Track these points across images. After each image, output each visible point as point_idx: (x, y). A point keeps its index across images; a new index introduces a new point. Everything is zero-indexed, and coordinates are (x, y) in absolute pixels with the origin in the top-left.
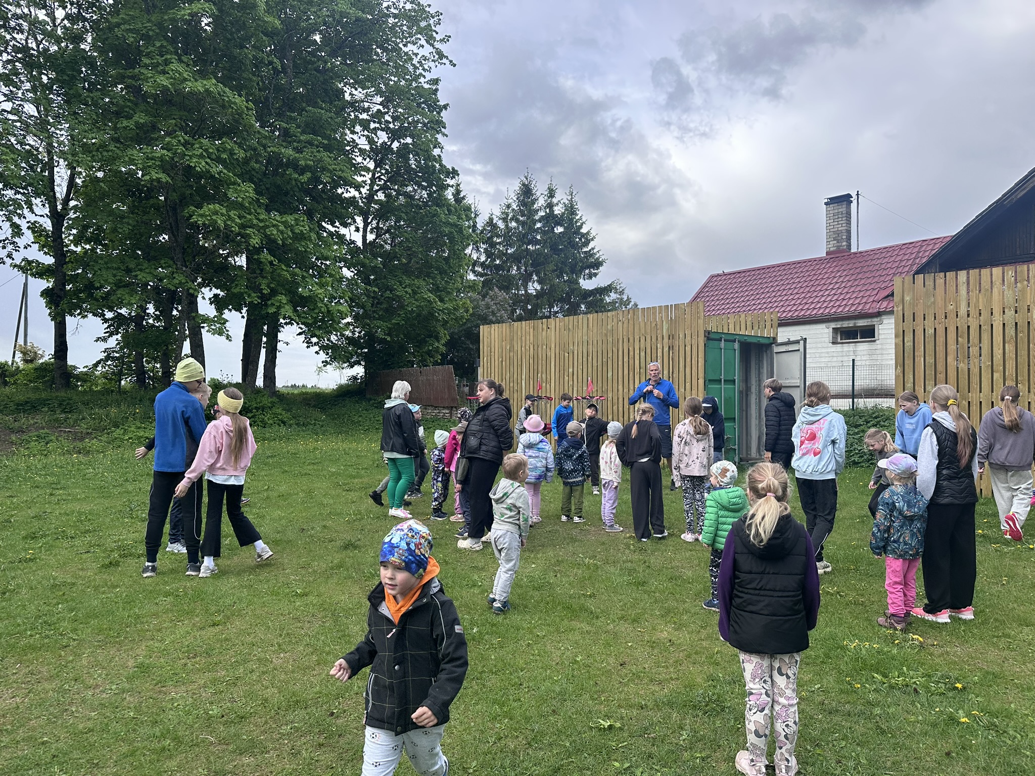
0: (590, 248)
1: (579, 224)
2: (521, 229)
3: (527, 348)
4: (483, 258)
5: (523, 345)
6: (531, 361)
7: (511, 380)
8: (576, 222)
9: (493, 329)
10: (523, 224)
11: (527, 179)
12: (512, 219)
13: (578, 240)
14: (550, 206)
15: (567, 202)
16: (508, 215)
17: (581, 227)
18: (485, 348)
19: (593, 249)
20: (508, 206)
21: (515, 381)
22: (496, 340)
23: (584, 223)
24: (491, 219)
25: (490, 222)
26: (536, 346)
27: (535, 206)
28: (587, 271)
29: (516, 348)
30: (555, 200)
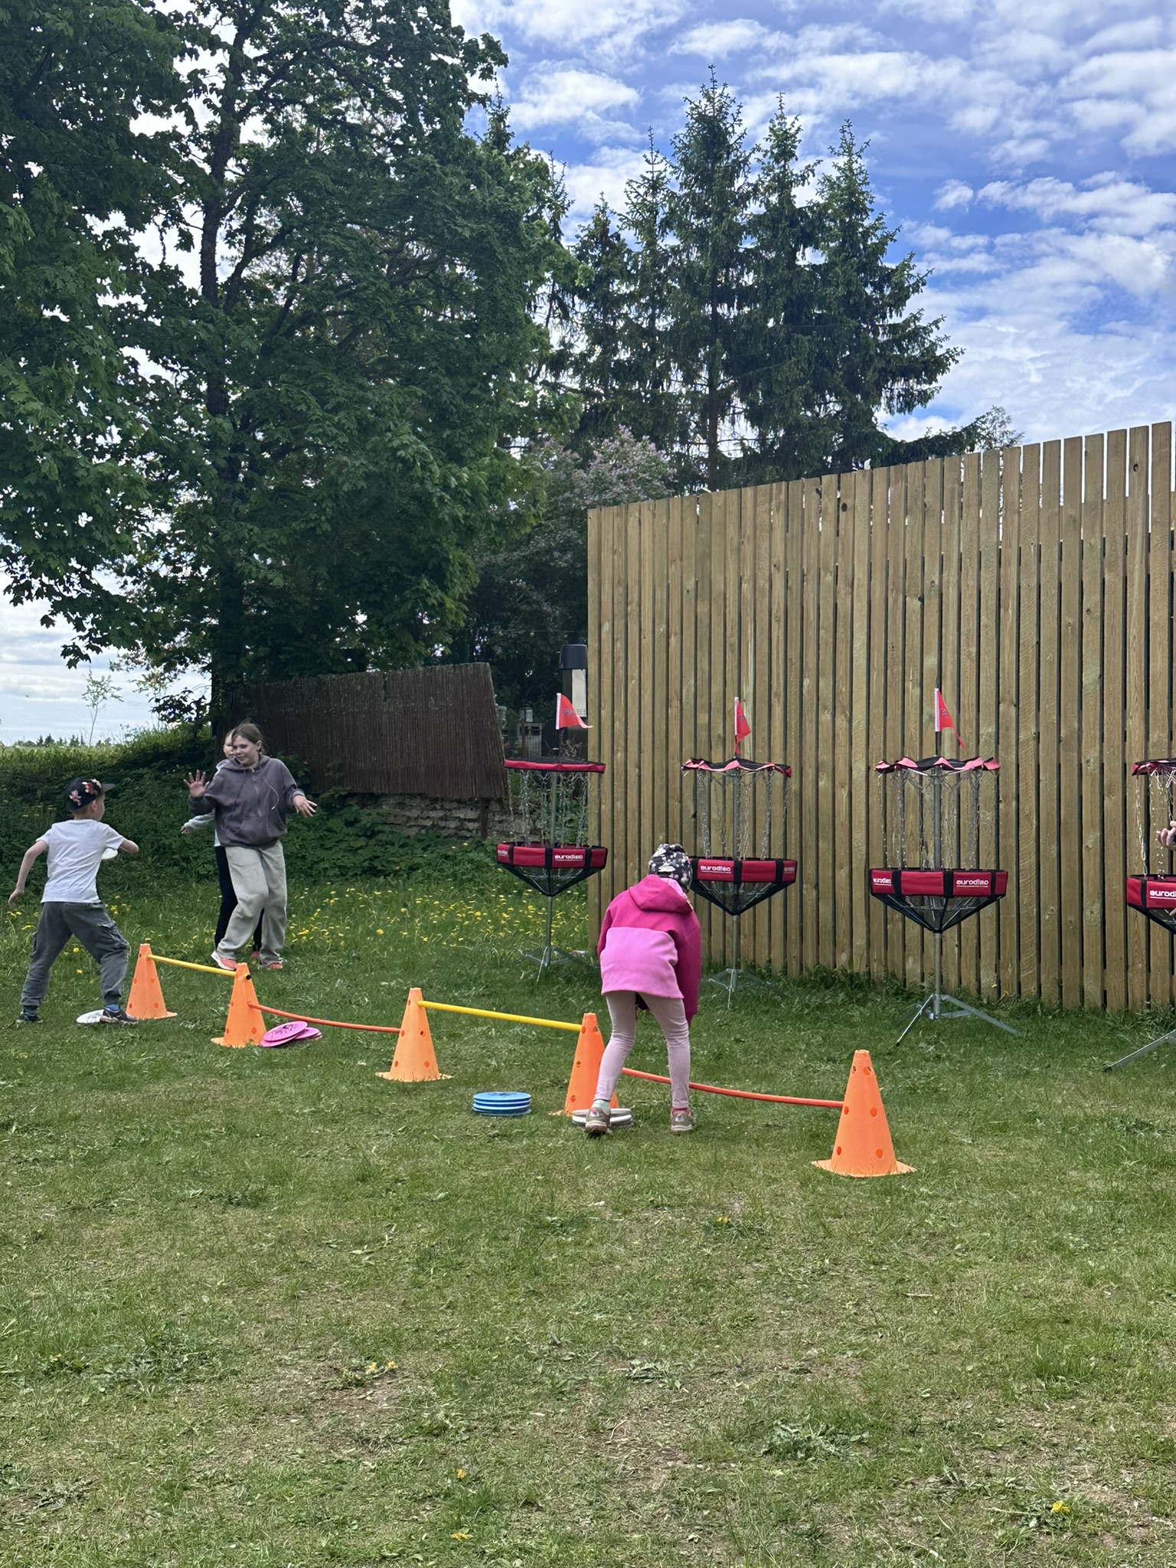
0: (906, 314)
1: (872, 241)
2: (695, 254)
3: (763, 583)
4: (580, 346)
5: (748, 573)
6: (778, 632)
7: (702, 701)
8: (866, 234)
9: (633, 521)
10: (700, 237)
11: (710, 99)
12: (667, 224)
13: (869, 290)
14: (783, 184)
15: (835, 174)
16: (653, 209)
17: (879, 249)
18: (607, 588)
19: (915, 318)
20: (655, 185)
21: (716, 705)
22: (647, 557)
23: (890, 237)
24: (602, 225)
25: (601, 235)
26: (796, 580)
27: (739, 182)
28: (899, 386)
29: (718, 587)
30: (796, 167)
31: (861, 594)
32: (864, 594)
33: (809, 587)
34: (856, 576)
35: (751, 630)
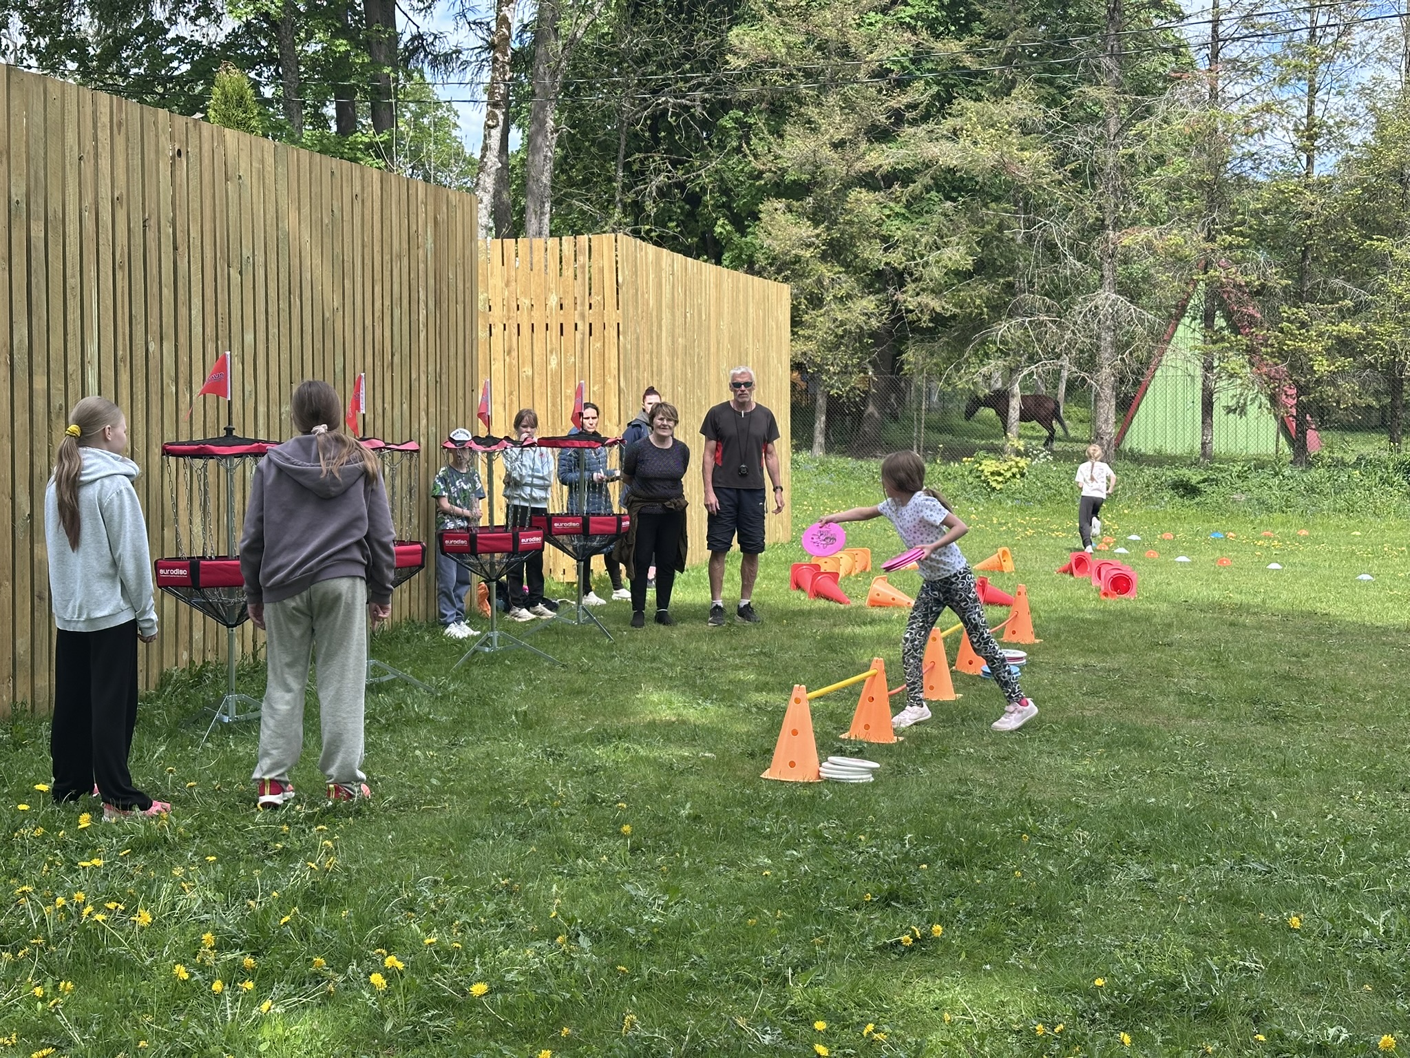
31: (196, 254)
32: (199, 256)
33: (151, 235)
34: (192, 235)
35: (93, 274)
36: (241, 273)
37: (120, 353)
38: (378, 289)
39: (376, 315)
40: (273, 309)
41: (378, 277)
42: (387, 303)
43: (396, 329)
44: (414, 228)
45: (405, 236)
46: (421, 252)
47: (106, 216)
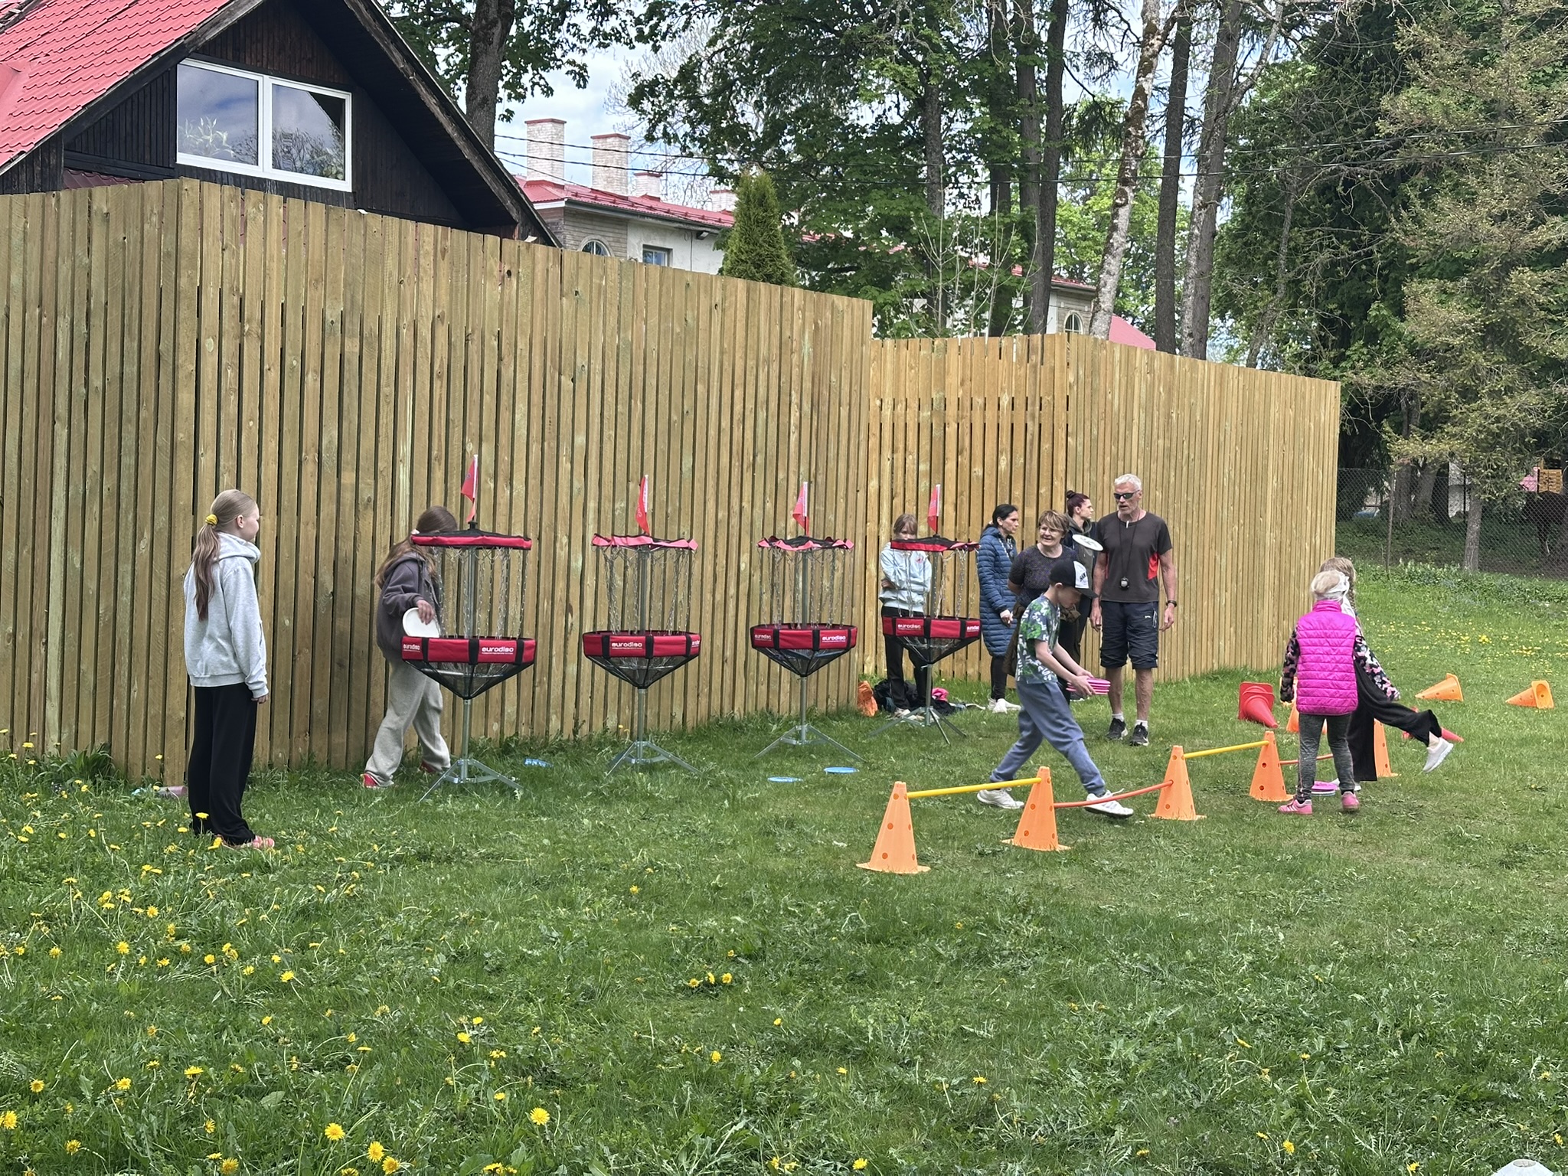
5: (407, 318)
6: (440, 390)
26: (460, 337)
29: (370, 325)
31: (523, 365)
32: (526, 366)
33: (474, 347)
34: (519, 346)
35: (409, 383)
36: (573, 380)
37: (435, 453)
38: (738, 393)
39: (736, 418)
40: (609, 413)
41: (739, 381)
42: (750, 405)
43: (760, 430)
44: (787, 333)
45: (775, 342)
46: (795, 357)
47: (425, 332)
